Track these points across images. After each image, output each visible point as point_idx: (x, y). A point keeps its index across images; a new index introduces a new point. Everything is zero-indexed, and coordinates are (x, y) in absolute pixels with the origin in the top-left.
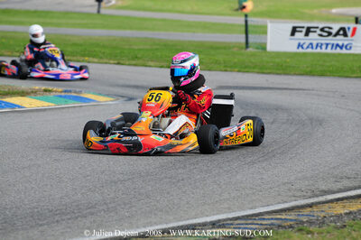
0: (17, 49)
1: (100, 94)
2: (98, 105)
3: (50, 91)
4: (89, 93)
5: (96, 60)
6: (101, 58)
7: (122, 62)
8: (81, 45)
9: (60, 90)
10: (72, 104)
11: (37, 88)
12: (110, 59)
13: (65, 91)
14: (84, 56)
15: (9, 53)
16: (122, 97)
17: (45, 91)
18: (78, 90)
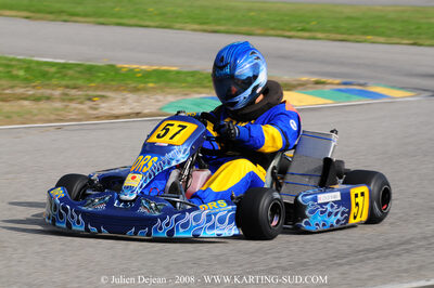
0: (272, 25)
1: (393, 87)
2: (393, 102)
3: (323, 83)
4: (378, 85)
5: (382, 39)
6: (390, 36)
7: (420, 42)
8: (358, 19)
9: (338, 81)
10: (357, 101)
11: (305, 79)
12: (402, 38)
13: (345, 84)
14: (365, 33)
15: (261, 32)
16: (425, 90)
17: (317, 83)
18: (362, 82)
